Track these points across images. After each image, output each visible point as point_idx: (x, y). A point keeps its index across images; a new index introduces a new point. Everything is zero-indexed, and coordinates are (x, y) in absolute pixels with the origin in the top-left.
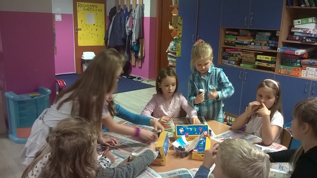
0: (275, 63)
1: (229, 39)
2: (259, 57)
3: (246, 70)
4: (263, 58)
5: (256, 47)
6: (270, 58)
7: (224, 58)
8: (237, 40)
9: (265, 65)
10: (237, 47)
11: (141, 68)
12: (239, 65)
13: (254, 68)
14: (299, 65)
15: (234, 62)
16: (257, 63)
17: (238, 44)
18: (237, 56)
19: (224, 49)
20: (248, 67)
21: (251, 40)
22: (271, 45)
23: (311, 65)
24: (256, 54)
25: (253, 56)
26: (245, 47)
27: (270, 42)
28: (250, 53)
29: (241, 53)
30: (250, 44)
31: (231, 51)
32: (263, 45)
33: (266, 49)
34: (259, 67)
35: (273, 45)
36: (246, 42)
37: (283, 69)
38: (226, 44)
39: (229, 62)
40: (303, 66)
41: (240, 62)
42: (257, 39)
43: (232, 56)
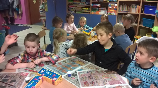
0: (90, 10)
1: (70, 2)
2: (83, 9)
3: (79, 14)
4: (85, 9)
5: (82, 5)
6: (88, 9)
7: (69, 10)
8: (73, 2)
9: (86, 11)
10: (74, 5)
12: (76, 12)
13: (82, 13)
14: (98, 10)
15: (73, 12)
16: (83, 11)
17: (74, 4)
18: (74, 9)
19: (69, 7)
20: (80, 13)
21: (79, 2)
22: (87, 4)
23: (102, 10)
24: (82, 8)
25: (81, 8)
26: (77, 5)
27: (86, 2)
28: (80, 7)
29: (76, 8)
30: (79, 4)
31: (72, 7)
32: (84, 4)
33: (85, 5)
34: (83, 12)
35: (88, 4)
36: (77, 3)
37: (93, 12)
38: (68, 4)
39: (71, 12)
40: (99, 10)
41: (75, 11)
42: (81, 1)
43: (72, 9)
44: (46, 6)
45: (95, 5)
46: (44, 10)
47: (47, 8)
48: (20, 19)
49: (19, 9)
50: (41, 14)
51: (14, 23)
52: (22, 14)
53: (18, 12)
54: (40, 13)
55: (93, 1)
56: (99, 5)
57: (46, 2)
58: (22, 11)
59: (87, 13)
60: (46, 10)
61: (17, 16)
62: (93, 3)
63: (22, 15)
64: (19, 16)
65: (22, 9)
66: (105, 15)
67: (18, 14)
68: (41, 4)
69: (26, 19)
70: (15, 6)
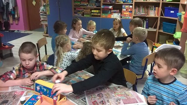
0: (100, 13)
1: (76, 4)
2: (92, 11)
3: (88, 18)
4: (94, 11)
5: (91, 6)
6: (98, 11)
7: (75, 13)
8: (80, 3)
9: (96, 14)
10: (81, 7)
11: (18, 24)
12: (84, 16)
13: (91, 16)
15: (81, 15)
16: (92, 14)
17: (81, 5)
18: (82, 12)
19: (75, 9)
20: (88, 16)
21: (88, 4)
22: (97, 5)
23: (115, 12)
24: (91, 10)
25: (90, 11)
26: (85, 7)
27: (96, 4)
28: (88, 9)
29: (84, 10)
30: (88, 5)
31: (79, 9)
32: (94, 5)
33: (95, 7)
34: (93, 16)
35: (98, 5)
36: (85, 4)
37: (104, 15)
38: (75, 6)
39: (78, 15)
40: (111, 13)
41: (83, 14)
42: (90, 3)
43: (80, 11)
44: (48, 8)
45: (106, 7)
46: (46, 13)
47: (49, 11)
48: (16, 24)
49: (15, 12)
50: (42, 18)
51: (10, 29)
52: (19, 17)
53: (14, 15)
54: (41, 16)
55: (104, 2)
56: (111, 7)
57: (48, 3)
58: (19, 15)
59: (97, 16)
60: (48, 13)
61: (13, 21)
62: (104, 4)
63: (18, 19)
64: (16, 21)
65: (18, 12)
66: (118, 19)
67: (14, 18)
68: (42, 6)
69: (23, 25)
70: (10, 9)
